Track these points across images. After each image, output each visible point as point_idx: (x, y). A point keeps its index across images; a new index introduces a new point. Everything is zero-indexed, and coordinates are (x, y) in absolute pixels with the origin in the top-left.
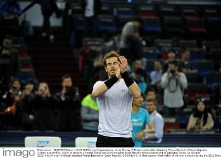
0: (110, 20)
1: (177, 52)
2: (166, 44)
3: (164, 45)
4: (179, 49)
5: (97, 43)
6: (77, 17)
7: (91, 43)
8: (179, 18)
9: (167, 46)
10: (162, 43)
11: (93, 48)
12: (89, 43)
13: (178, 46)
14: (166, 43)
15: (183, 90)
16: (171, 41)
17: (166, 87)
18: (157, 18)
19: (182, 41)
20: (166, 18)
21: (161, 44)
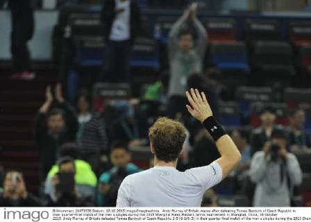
0: (148, 48)
1: (280, 112)
2: (257, 96)
3: (255, 97)
4: (284, 105)
5: (121, 93)
6: (82, 42)
7: (111, 93)
8: (285, 44)
9: (260, 100)
10: (250, 93)
11: (113, 103)
12: (105, 93)
13: (282, 101)
14: (258, 94)
15: (292, 189)
16: (268, 90)
17: (261, 181)
18: (241, 44)
19: (290, 90)
20: (260, 43)
21: (247, 96)
